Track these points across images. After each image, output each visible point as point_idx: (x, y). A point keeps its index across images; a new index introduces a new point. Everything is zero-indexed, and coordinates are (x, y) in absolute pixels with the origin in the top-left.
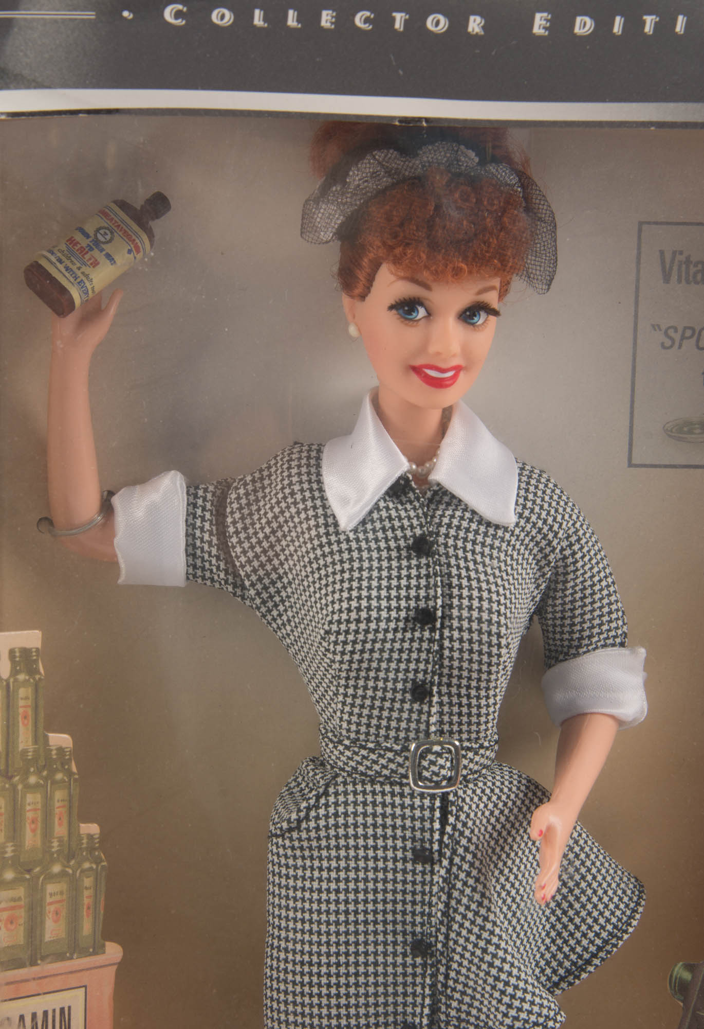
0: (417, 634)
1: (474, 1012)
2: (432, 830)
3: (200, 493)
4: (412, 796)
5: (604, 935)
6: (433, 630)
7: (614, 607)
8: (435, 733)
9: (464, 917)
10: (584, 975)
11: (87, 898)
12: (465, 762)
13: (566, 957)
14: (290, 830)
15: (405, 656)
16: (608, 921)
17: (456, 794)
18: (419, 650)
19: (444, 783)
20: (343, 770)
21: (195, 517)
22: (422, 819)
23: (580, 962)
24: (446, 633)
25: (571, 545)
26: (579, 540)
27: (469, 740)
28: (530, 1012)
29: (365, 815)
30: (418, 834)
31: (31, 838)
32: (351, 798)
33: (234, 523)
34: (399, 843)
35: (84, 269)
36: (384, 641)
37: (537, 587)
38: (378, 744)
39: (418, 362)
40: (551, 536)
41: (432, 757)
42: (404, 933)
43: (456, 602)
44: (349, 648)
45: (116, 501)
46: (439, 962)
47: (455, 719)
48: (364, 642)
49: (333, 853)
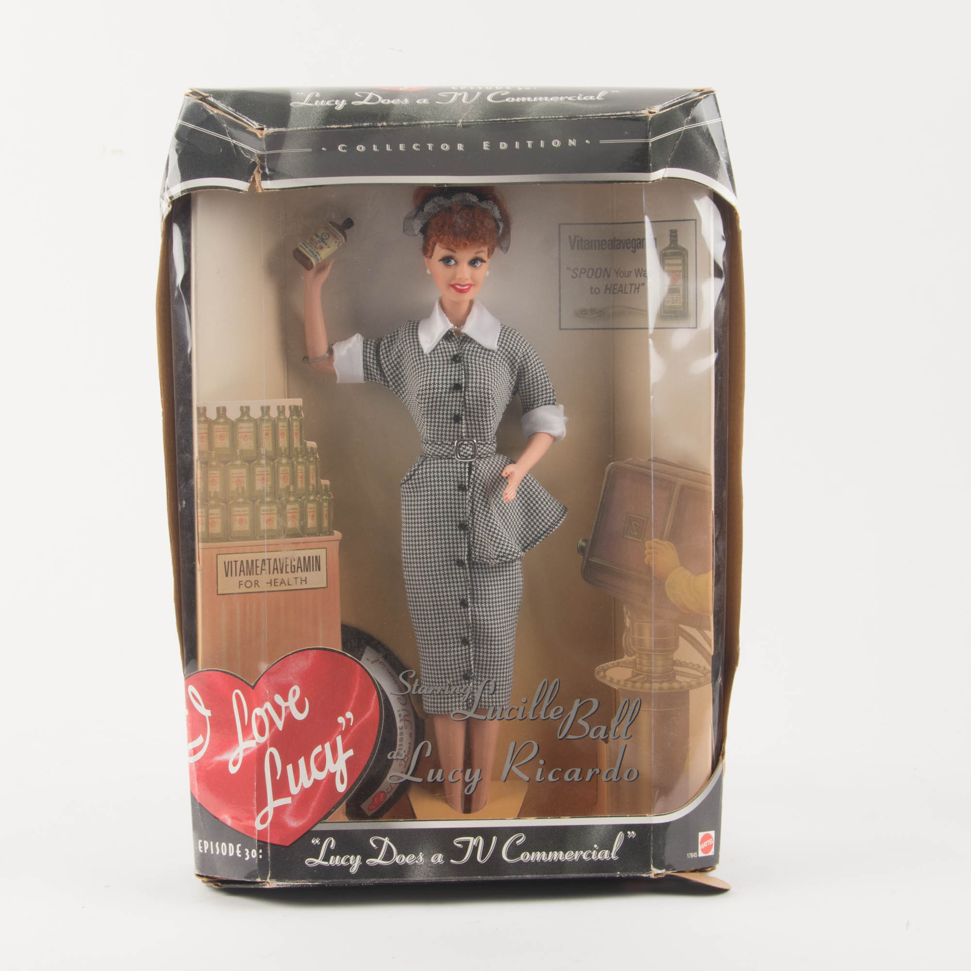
0: (455, 394)
1: (485, 552)
2: (465, 477)
3: (369, 342)
4: (457, 463)
5: (547, 526)
6: (461, 392)
7: (548, 387)
8: (465, 436)
9: (479, 512)
10: (538, 543)
11: (325, 511)
12: (479, 449)
13: (530, 536)
14: (408, 480)
15: (450, 404)
16: (549, 521)
17: (475, 462)
18: (456, 401)
19: (470, 457)
20: (429, 455)
21: (366, 352)
22: (461, 473)
23: (536, 538)
24: (467, 393)
25: (525, 359)
26: (529, 357)
27: (481, 440)
28: (506, 550)
29: (438, 472)
30: (460, 479)
31: (301, 484)
32: (432, 466)
33: (383, 354)
34: (452, 483)
35: (317, 250)
36: (441, 397)
37: (512, 378)
38: (442, 442)
39: (453, 283)
40: (514, 355)
41: (464, 446)
42: (456, 521)
43: (470, 380)
44: (427, 401)
45: (334, 348)
46: (470, 532)
47: (474, 431)
48: (433, 398)
49: (425, 489)
